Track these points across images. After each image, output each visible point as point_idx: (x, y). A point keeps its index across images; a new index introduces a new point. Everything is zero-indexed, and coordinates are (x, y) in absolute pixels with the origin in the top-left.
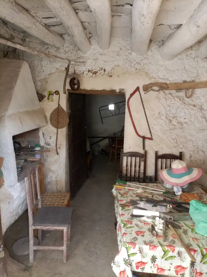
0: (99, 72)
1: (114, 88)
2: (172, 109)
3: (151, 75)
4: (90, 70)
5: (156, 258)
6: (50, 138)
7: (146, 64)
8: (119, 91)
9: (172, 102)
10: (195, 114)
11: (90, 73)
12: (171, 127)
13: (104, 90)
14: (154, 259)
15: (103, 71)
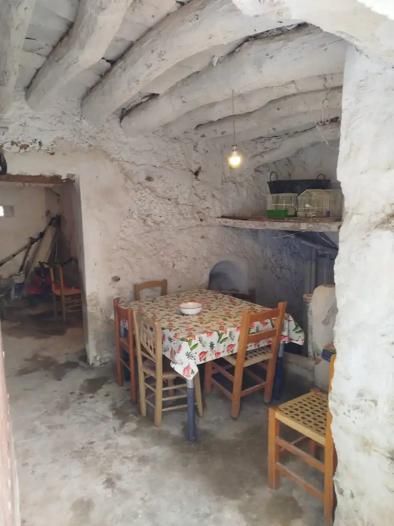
0: (31, 146)
1: (58, 173)
2: (144, 204)
3: (112, 156)
4: (15, 141)
5: (214, 344)
7: (103, 140)
8: (66, 178)
9: (143, 195)
10: (170, 209)
11: (16, 146)
12: (146, 228)
13: (41, 176)
14: (212, 345)
15: (37, 145)
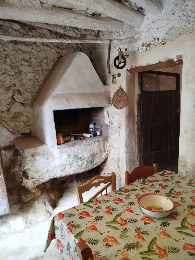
6: (113, 118)
